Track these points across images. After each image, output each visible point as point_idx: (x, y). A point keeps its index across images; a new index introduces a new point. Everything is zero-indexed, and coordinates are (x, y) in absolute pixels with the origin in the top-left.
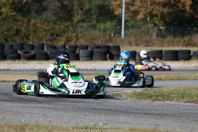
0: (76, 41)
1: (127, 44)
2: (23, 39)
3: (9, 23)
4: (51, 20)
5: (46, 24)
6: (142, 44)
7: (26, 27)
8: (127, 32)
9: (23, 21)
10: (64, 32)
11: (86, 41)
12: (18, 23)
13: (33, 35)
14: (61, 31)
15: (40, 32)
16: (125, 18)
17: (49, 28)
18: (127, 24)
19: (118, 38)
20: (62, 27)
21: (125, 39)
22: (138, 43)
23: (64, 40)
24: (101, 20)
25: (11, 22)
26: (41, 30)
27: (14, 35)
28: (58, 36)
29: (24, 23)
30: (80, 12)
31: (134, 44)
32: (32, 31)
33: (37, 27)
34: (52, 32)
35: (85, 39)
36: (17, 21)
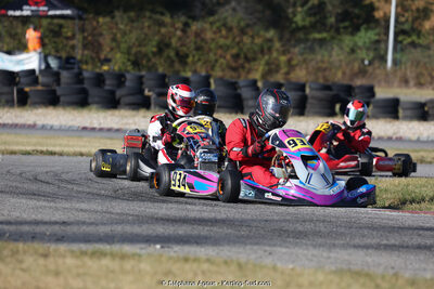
0: (287, 73)
1: (396, 84)
2: (172, 63)
3: (142, 29)
4: (234, 24)
5: (224, 32)
6: (431, 83)
7: (180, 39)
8: (398, 56)
9: (173, 25)
10: (262, 52)
11: (308, 73)
12: (163, 30)
13: (194, 56)
14: (256, 48)
15: (210, 50)
16: (395, 27)
17: (228, 42)
18: (400, 38)
19: (379, 68)
20: (258, 41)
21: (394, 72)
22: (422, 81)
23: (261, 68)
24: (345, 28)
25: (149, 27)
26: (213, 46)
27: (154, 54)
28: (247, 59)
29: (176, 29)
30: (299, 9)
31: (412, 83)
32: (192, 46)
33: (203, 40)
34: (235, 51)
35: (307, 68)
36: (162, 24)
